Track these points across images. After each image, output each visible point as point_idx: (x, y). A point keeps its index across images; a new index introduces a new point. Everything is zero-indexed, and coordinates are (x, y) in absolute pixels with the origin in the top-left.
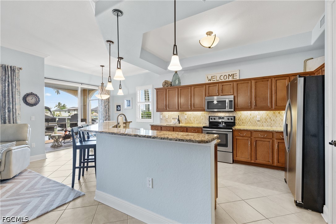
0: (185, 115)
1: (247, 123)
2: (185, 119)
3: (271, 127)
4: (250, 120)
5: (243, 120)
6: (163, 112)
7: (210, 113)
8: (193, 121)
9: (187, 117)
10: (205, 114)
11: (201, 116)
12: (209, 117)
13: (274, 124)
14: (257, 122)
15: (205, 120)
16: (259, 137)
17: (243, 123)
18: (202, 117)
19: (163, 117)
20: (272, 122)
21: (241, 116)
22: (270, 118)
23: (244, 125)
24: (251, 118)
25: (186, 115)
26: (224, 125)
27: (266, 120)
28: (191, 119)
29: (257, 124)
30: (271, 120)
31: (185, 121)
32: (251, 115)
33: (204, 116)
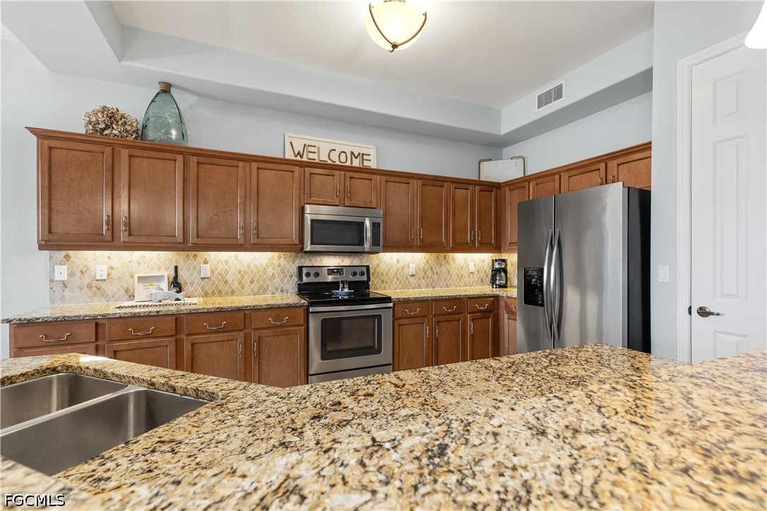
0: (203, 266)
1: (392, 282)
2: (203, 278)
3: (433, 287)
4: (396, 274)
5: (382, 275)
6: (71, 253)
7: (297, 257)
8: (235, 286)
9: (212, 272)
10: (282, 261)
11: (267, 266)
12: (300, 269)
13: (437, 281)
14: (409, 278)
15: (282, 281)
16: (444, 312)
17: (383, 281)
18: (270, 271)
19: (71, 275)
20: (435, 277)
21: (378, 265)
22: (432, 268)
23: (385, 288)
24: (398, 269)
25: (206, 262)
26: (346, 290)
27: (425, 273)
28: (229, 278)
29: (409, 283)
30: (433, 274)
31: (203, 287)
32: (398, 262)
33: (279, 266)
